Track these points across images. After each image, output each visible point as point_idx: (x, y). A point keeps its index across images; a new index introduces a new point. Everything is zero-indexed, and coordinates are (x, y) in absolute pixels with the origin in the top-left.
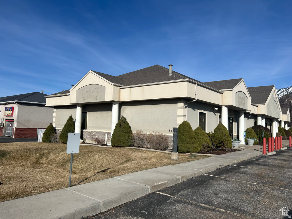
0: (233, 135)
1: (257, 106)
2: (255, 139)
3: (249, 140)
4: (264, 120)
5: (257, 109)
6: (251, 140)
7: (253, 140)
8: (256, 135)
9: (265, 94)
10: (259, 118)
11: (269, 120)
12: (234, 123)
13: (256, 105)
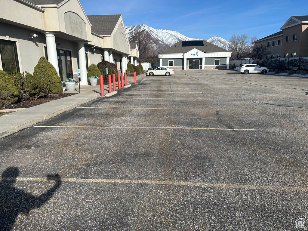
0: (72, 73)
1: (103, 37)
2: (97, 78)
3: (91, 79)
4: (111, 55)
5: (103, 41)
6: (94, 79)
7: (96, 79)
8: (100, 73)
9: (111, 23)
10: (106, 53)
11: (118, 56)
12: (72, 58)
13: (101, 36)
